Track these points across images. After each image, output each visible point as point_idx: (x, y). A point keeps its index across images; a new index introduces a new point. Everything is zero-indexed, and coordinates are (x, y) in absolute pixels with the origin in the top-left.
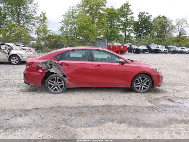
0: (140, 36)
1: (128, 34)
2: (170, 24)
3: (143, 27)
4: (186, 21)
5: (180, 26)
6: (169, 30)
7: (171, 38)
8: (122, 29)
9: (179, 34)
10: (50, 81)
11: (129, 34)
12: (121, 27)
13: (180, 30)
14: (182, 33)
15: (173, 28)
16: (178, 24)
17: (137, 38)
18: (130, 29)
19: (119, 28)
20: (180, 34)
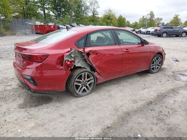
0: (59, 15)
1: (47, 13)
2: (85, 4)
3: (61, 6)
4: (97, 2)
5: (93, 6)
6: (84, 10)
7: (87, 18)
8: (40, 7)
9: (92, 14)
10: (76, 80)
11: (49, 12)
12: (39, 4)
13: (93, 10)
14: (95, 13)
15: (87, 8)
16: (91, 4)
17: (57, 17)
18: (48, 7)
19: (36, 5)
20: (94, 14)
